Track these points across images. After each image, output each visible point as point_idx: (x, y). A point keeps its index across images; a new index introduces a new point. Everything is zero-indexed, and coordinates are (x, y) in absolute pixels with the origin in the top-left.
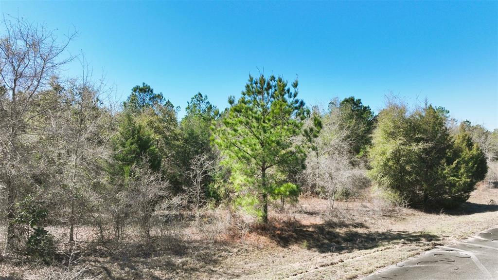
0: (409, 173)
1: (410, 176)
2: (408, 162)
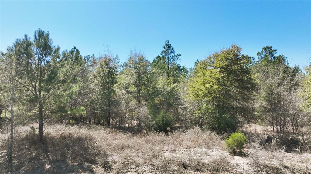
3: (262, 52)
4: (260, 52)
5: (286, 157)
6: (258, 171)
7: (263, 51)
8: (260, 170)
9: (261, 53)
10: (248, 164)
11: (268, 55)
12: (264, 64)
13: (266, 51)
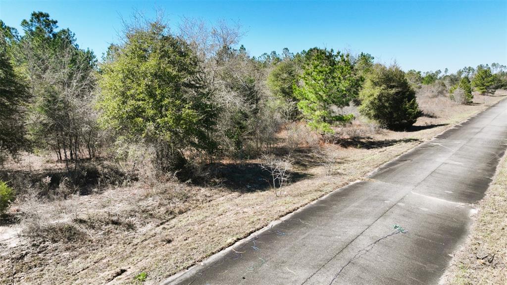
0: (387, 108)
1: (387, 109)
2: (387, 101)
3: (31, 21)
4: (28, 20)
5: (82, 204)
6: (38, 244)
7: (32, 19)
8: (42, 240)
9: (30, 23)
10: (19, 236)
11: (43, 29)
12: (36, 44)
13: (39, 20)
